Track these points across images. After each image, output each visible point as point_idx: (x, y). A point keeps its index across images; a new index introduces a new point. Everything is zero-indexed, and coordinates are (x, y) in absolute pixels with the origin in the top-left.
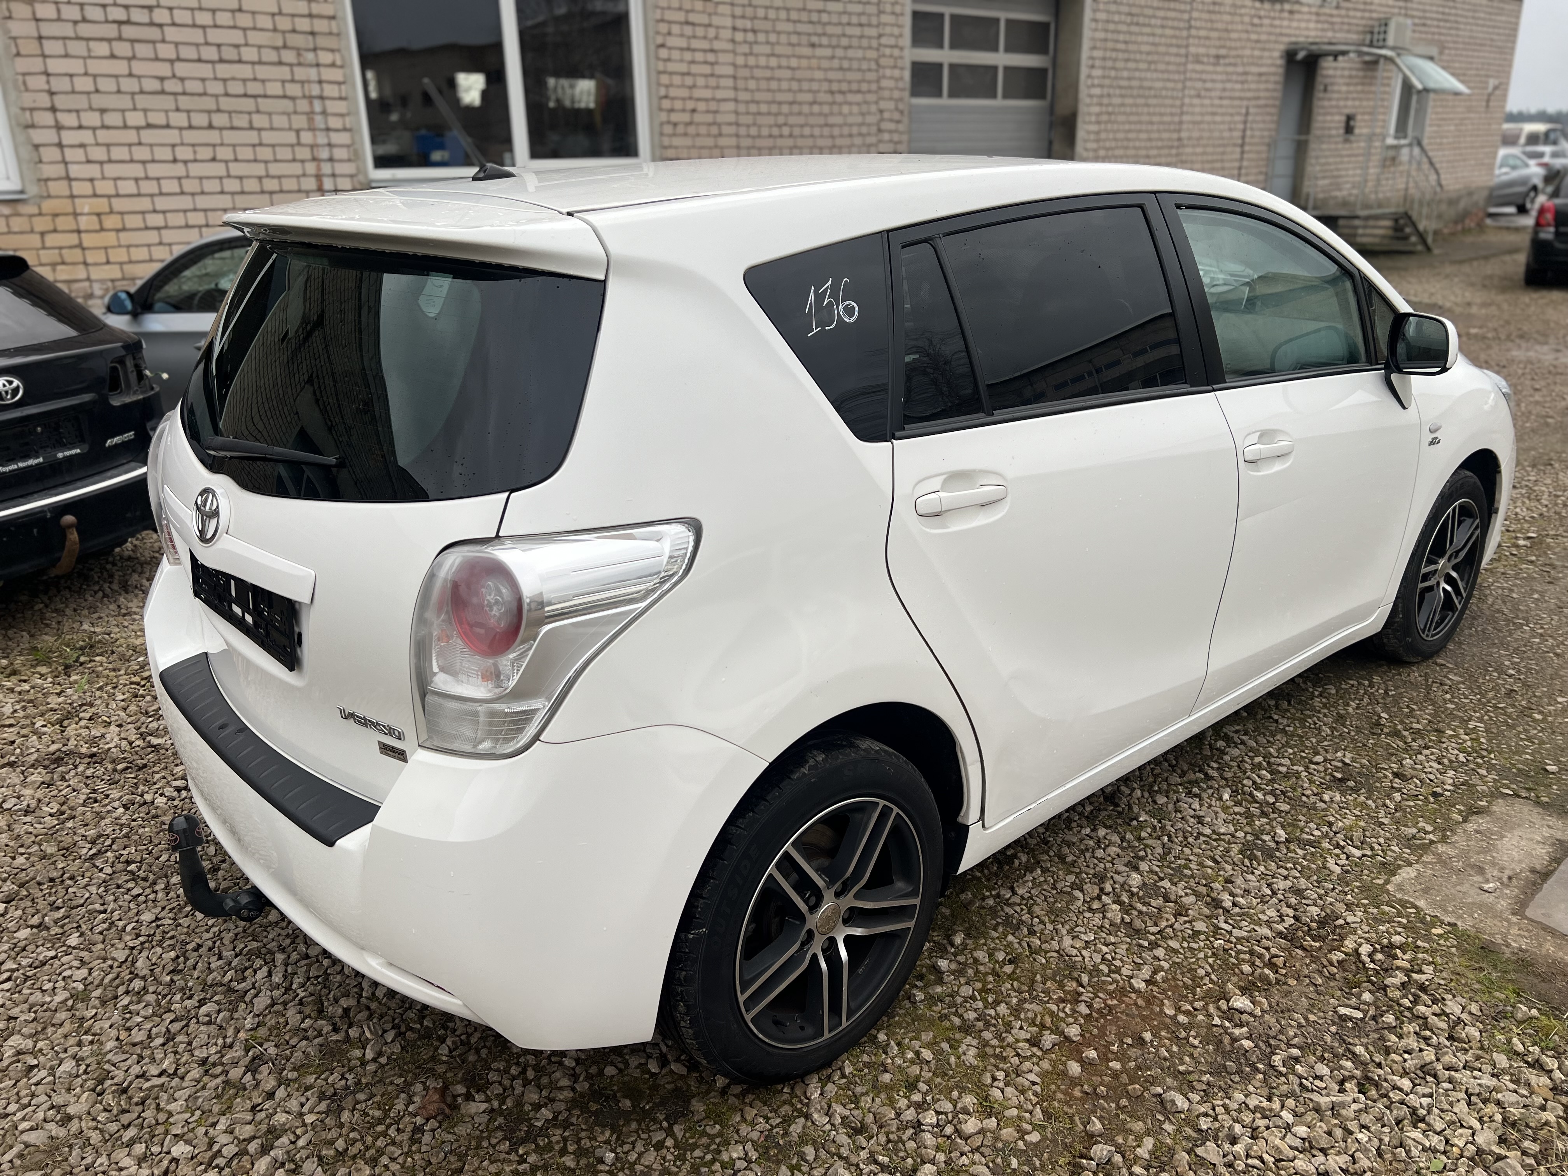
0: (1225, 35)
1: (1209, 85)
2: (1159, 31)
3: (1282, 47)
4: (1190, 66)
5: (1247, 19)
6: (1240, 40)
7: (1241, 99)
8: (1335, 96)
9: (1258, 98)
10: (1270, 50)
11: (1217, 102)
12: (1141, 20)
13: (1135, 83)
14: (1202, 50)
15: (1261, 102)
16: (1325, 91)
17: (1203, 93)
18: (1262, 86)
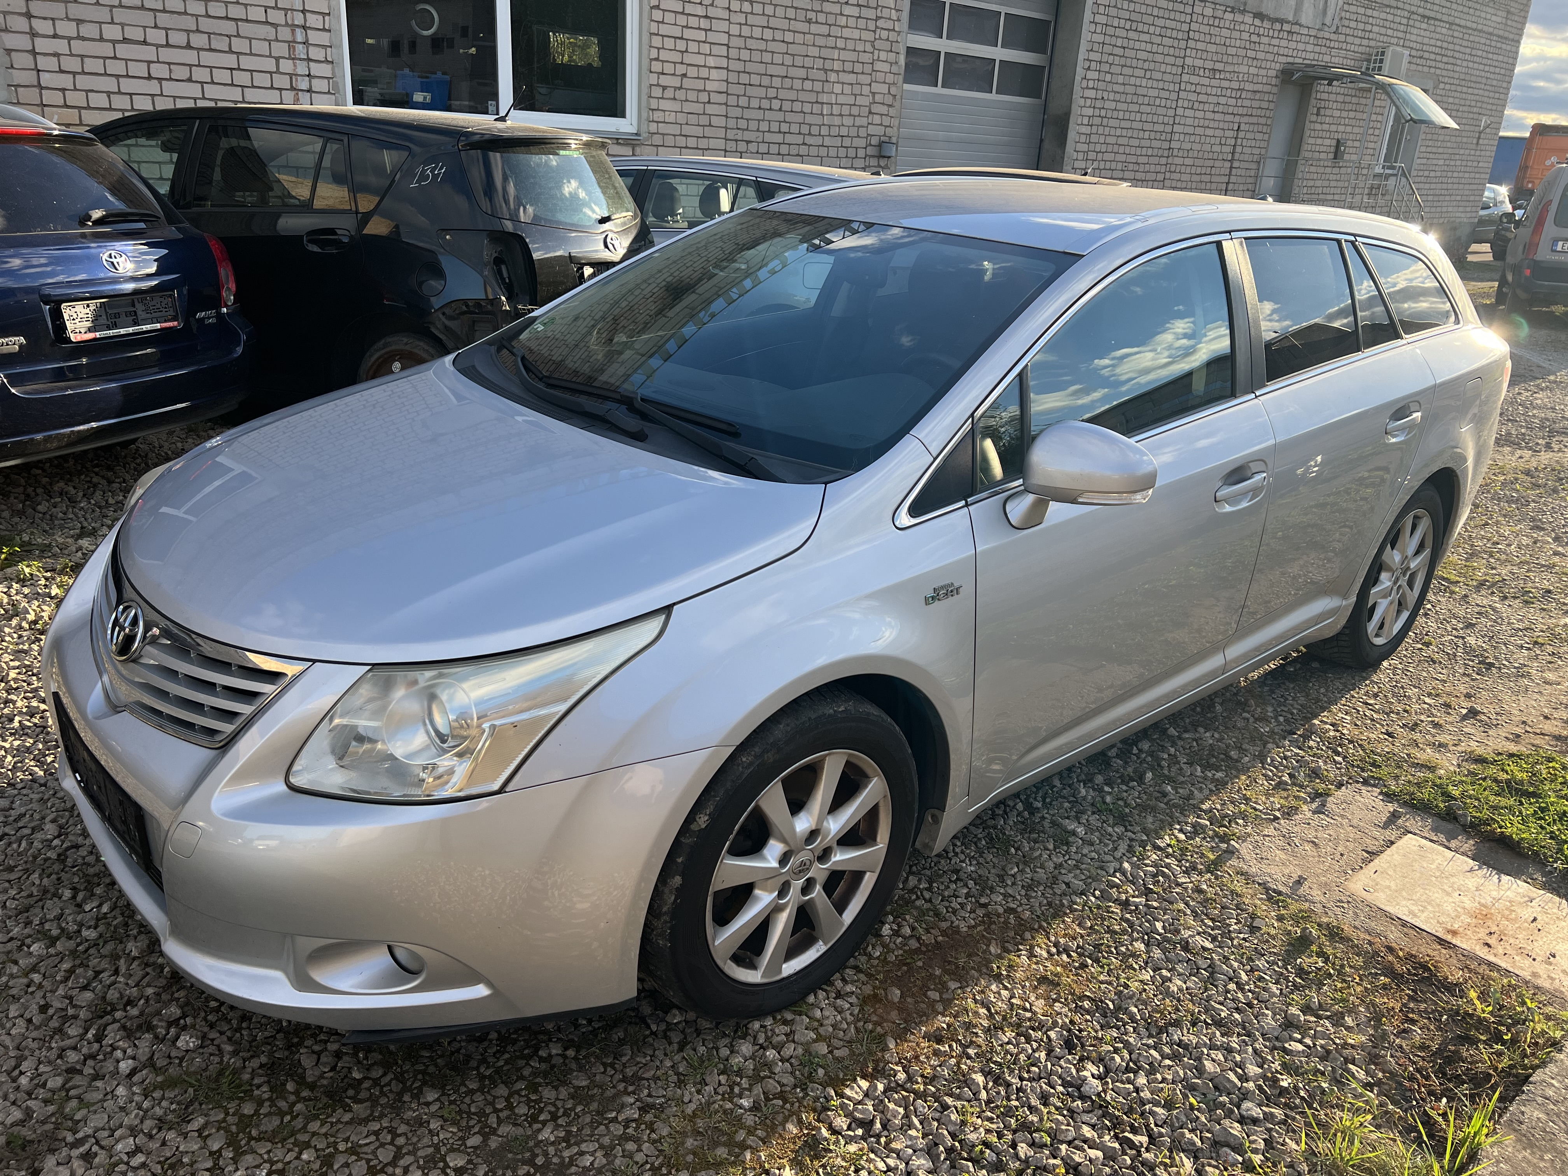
0: (1222, 49)
1: (1202, 98)
3: (1278, 67)
4: (1185, 77)
5: (1245, 36)
6: (1235, 55)
7: (1234, 114)
8: (1327, 120)
9: (1251, 116)
10: (1268, 69)
11: (1210, 115)
13: (1129, 89)
14: (1198, 63)
15: (1254, 120)
16: (1317, 115)
17: (1196, 105)
18: (1256, 104)
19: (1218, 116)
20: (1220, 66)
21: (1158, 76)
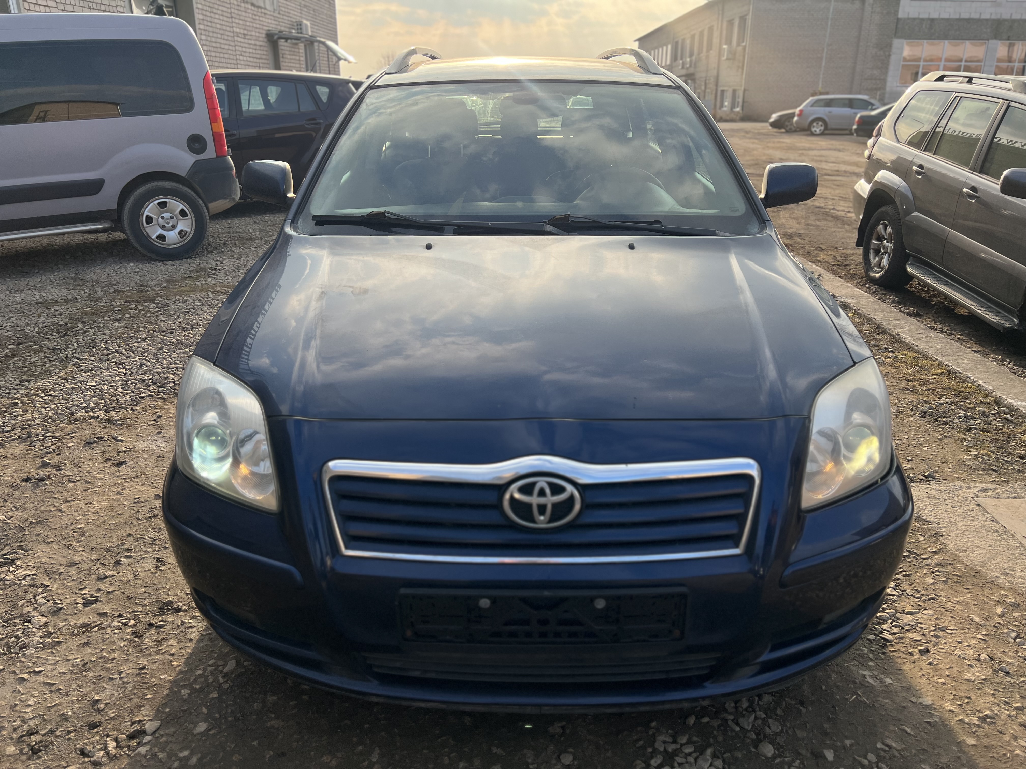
0: (244, 23)
1: (244, 49)
2: (221, 18)
3: (264, 32)
4: (236, 38)
5: (250, 15)
6: (249, 26)
7: (257, 58)
8: (287, 60)
9: (262, 59)
10: (262, 33)
11: (249, 59)
12: (215, 11)
13: (218, 45)
14: (238, 30)
15: (263, 61)
16: (283, 57)
17: (243, 54)
18: (262, 53)
19: (252, 59)
20: (245, 32)
21: (226, 37)
